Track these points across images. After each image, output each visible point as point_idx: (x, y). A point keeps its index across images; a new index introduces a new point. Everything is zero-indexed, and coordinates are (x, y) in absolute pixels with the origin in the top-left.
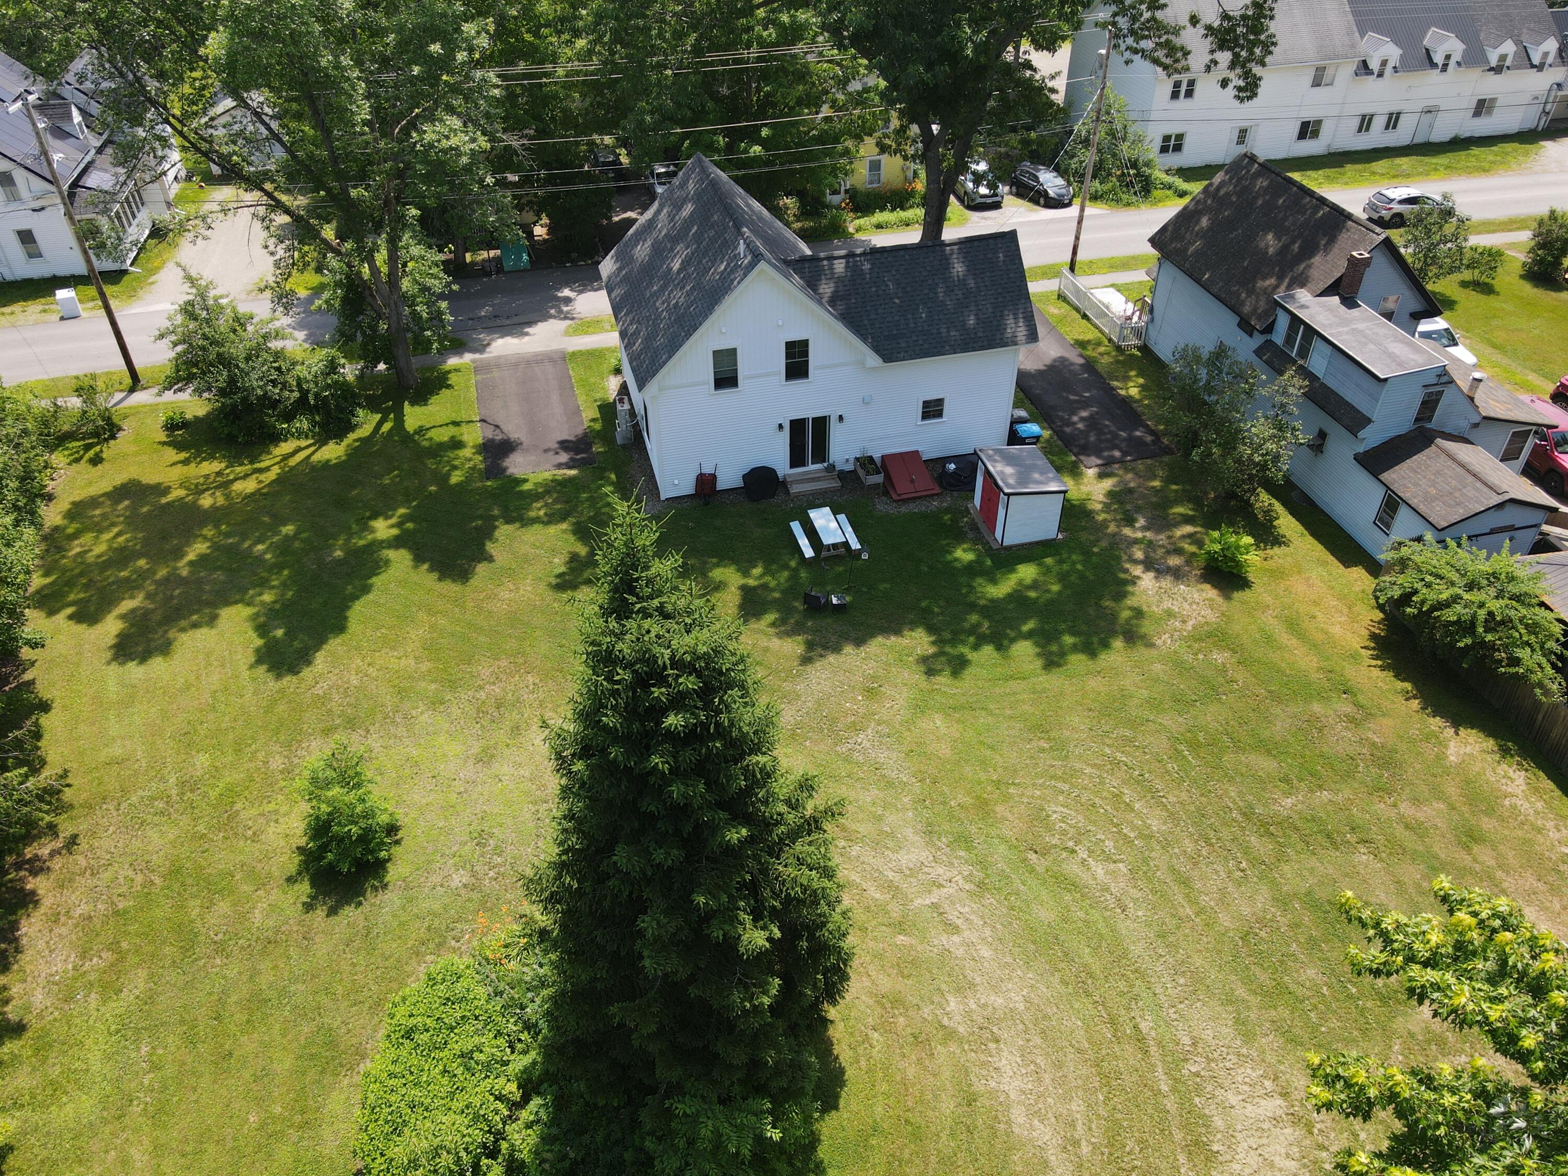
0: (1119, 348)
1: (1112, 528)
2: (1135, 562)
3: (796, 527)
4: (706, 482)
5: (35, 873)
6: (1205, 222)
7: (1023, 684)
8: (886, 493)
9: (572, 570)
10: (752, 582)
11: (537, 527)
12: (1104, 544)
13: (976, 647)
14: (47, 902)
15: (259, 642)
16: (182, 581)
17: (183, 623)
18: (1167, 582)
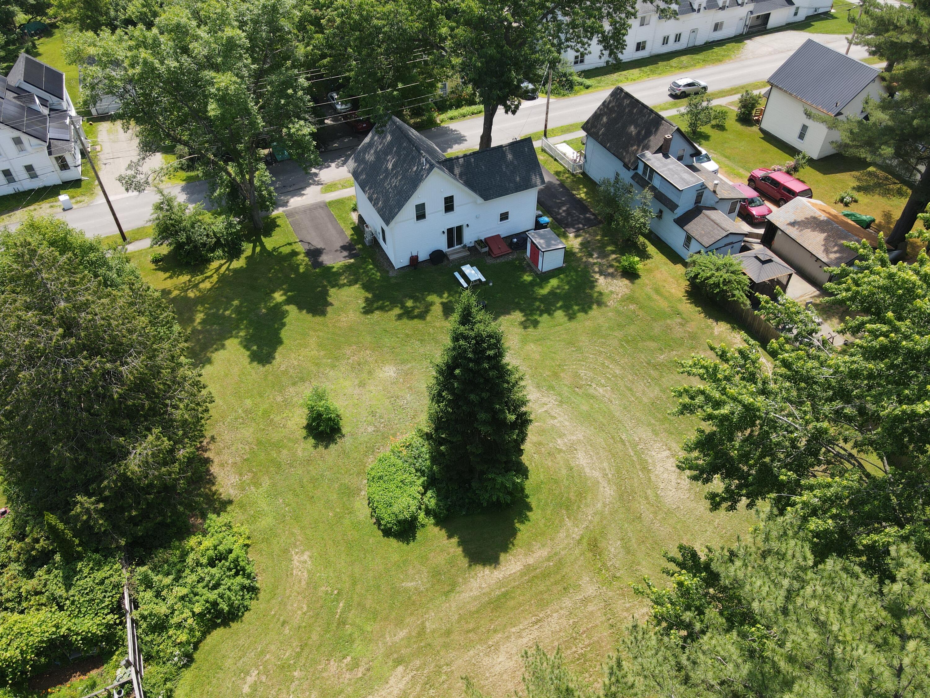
0: (573, 174)
1: (584, 259)
2: (596, 272)
3: (457, 274)
4: (414, 260)
5: (206, 451)
6: (605, 119)
7: (561, 327)
8: (490, 255)
9: (368, 304)
10: (445, 300)
11: (346, 288)
12: (582, 266)
13: (541, 315)
14: (216, 460)
15: (248, 353)
16: (200, 332)
17: (211, 350)
18: (609, 280)
